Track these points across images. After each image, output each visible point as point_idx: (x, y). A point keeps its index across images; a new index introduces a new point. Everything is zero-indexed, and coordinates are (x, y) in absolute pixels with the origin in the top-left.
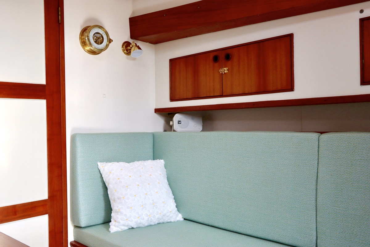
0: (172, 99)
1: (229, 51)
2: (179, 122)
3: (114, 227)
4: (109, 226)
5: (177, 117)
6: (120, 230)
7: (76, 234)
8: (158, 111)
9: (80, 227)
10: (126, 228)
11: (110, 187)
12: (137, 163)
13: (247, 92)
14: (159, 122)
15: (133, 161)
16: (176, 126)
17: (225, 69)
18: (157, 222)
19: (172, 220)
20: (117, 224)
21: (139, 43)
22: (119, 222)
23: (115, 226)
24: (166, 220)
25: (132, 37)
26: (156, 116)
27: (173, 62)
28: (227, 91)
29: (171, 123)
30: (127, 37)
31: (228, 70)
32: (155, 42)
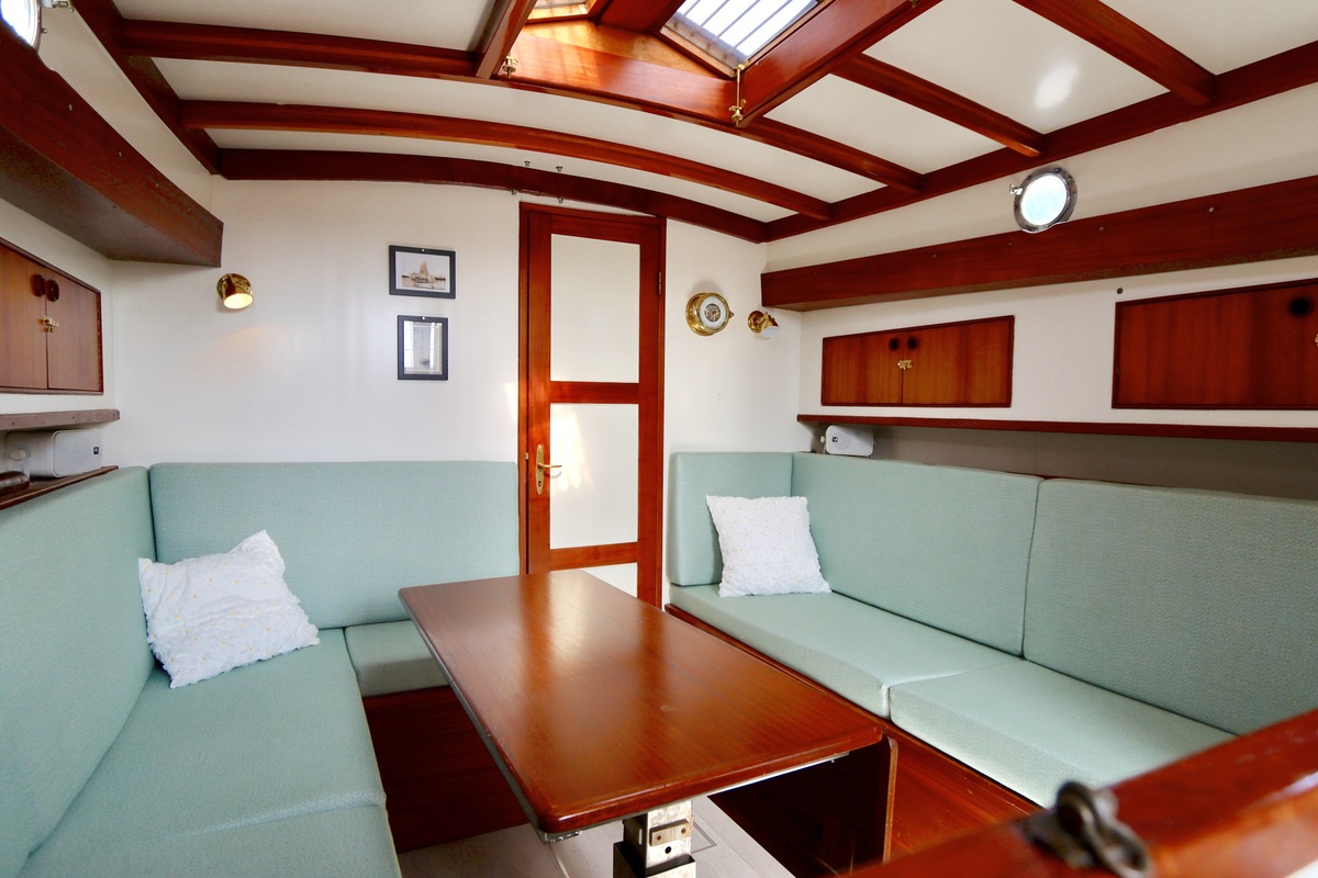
0: (825, 402)
1: (915, 334)
2: (834, 439)
3: (725, 590)
4: (719, 588)
5: (832, 431)
6: (733, 595)
7: (673, 595)
8: (802, 418)
9: (679, 586)
10: (743, 594)
11: (722, 533)
12: (763, 500)
13: (939, 402)
14: (805, 436)
15: (758, 497)
16: (830, 447)
17: (909, 362)
18: (788, 591)
19: (813, 591)
20: (730, 586)
21: (776, 314)
22: (733, 584)
23: (727, 589)
24: (803, 589)
25: (765, 303)
26: (801, 427)
27: (829, 343)
28: (908, 398)
29: (822, 439)
30: (757, 305)
31: (912, 364)
32: (803, 310)
